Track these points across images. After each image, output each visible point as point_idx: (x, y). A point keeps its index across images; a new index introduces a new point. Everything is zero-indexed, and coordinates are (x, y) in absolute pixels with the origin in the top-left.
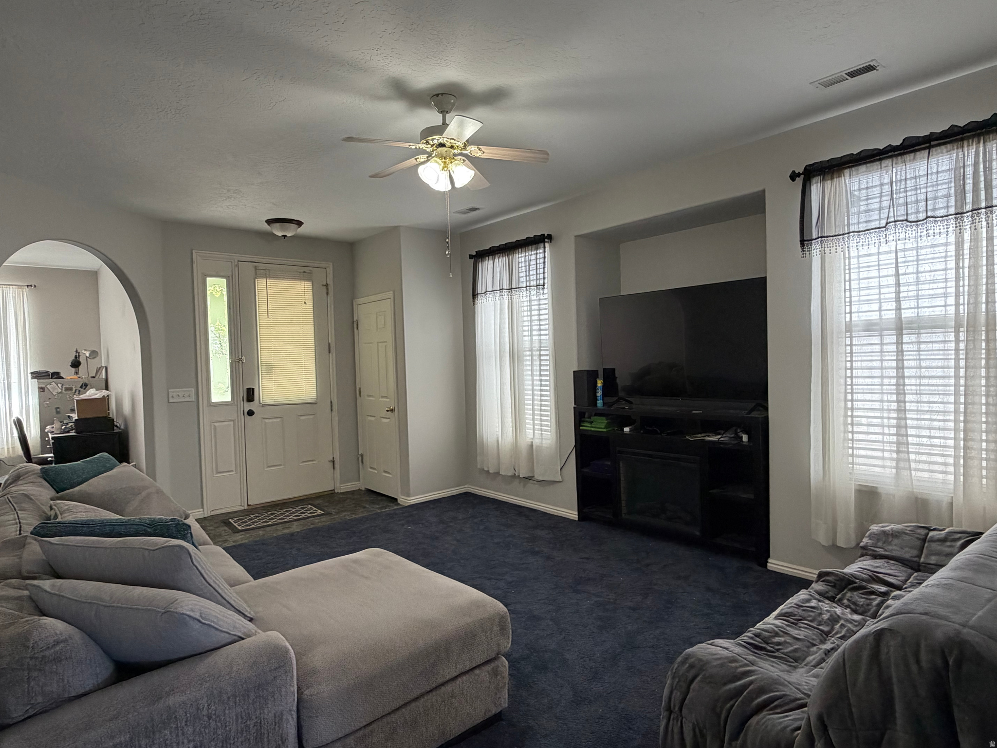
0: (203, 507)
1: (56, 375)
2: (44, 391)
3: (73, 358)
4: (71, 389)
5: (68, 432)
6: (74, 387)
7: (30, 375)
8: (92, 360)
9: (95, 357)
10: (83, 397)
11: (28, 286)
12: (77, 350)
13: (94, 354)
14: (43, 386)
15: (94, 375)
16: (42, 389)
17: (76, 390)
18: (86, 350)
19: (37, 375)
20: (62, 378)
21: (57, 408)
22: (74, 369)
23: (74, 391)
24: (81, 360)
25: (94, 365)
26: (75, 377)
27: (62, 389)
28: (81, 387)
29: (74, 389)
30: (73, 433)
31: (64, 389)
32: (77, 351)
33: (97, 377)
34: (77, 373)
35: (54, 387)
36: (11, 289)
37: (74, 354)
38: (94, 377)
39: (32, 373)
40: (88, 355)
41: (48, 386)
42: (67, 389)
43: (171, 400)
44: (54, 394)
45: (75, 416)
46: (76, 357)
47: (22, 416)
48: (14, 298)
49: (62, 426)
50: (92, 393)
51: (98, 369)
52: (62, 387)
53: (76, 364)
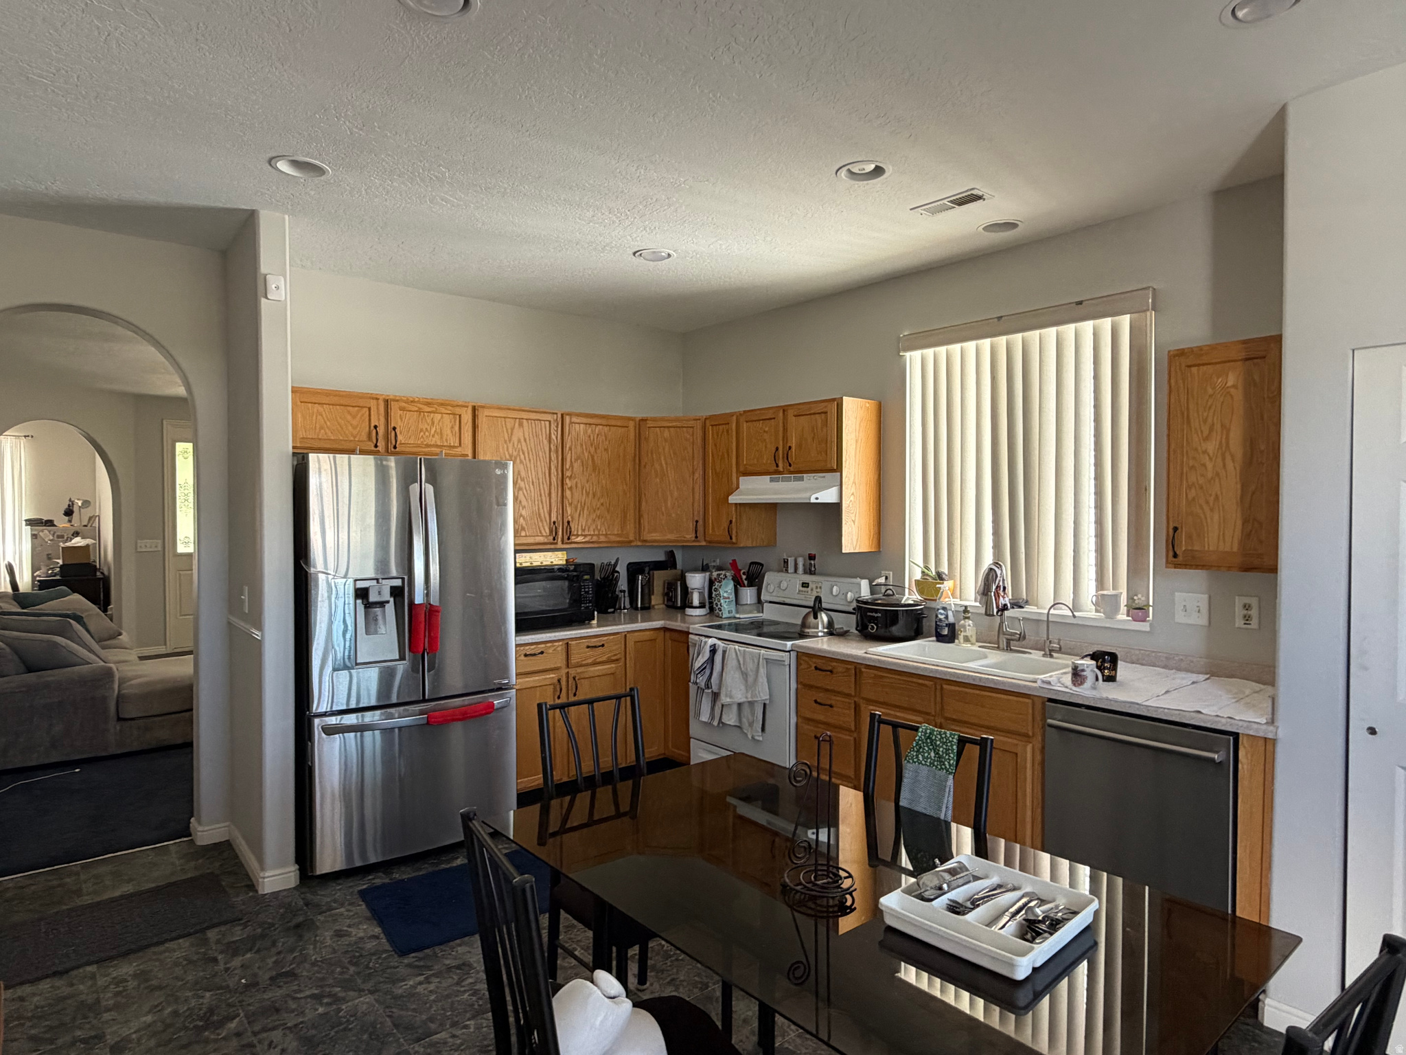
0: (165, 644)
1: (50, 523)
2: (36, 538)
3: (67, 507)
5: (54, 576)
6: (63, 535)
7: (24, 523)
8: (85, 510)
9: (88, 506)
10: (68, 544)
11: (25, 436)
13: (87, 504)
14: (36, 533)
15: (86, 524)
16: (34, 536)
17: (64, 538)
18: (78, 499)
19: (30, 522)
20: (56, 526)
21: (48, 555)
22: (67, 518)
23: (62, 539)
24: (75, 509)
25: (87, 513)
26: (68, 525)
27: (53, 536)
28: (73, 535)
30: (58, 577)
31: (56, 536)
32: (70, 500)
33: (88, 526)
34: (70, 521)
35: (46, 534)
36: (9, 440)
37: (68, 503)
38: (86, 526)
39: (26, 520)
40: (80, 504)
41: (41, 533)
42: (59, 537)
43: (139, 550)
44: (46, 541)
45: (60, 562)
46: (69, 506)
47: (14, 560)
48: (11, 447)
49: (48, 570)
50: (78, 542)
51: (90, 518)
52: (53, 535)
53: (69, 513)
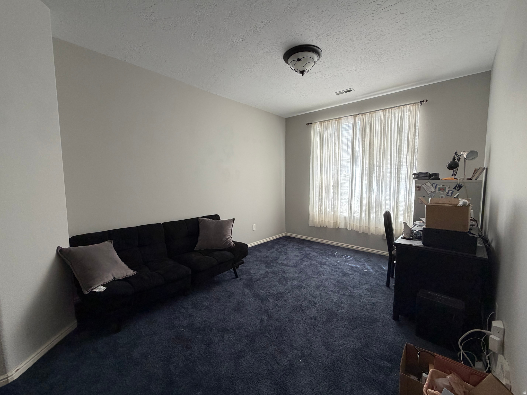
1: (435, 176)
2: (419, 190)
3: (452, 160)
4: (444, 189)
6: (447, 187)
7: (412, 176)
8: (471, 161)
9: (474, 158)
11: (421, 102)
12: (456, 152)
13: (473, 154)
14: (420, 185)
15: (470, 177)
16: (418, 188)
17: (449, 191)
18: (464, 151)
19: (418, 176)
20: (439, 179)
22: (451, 171)
23: (447, 191)
24: (459, 162)
25: (472, 165)
26: (451, 178)
27: (435, 189)
28: (455, 188)
29: (447, 190)
31: (437, 189)
32: (456, 154)
33: (474, 179)
34: (454, 175)
35: (429, 186)
37: (453, 156)
38: (471, 179)
39: (414, 174)
40: (465, 156)
41: (425, 186)
42: (440, 189)
44: (429, 193)
46: (454, 159)
51: (476, 171)
52: (436, 187)
53: (453, 166)
